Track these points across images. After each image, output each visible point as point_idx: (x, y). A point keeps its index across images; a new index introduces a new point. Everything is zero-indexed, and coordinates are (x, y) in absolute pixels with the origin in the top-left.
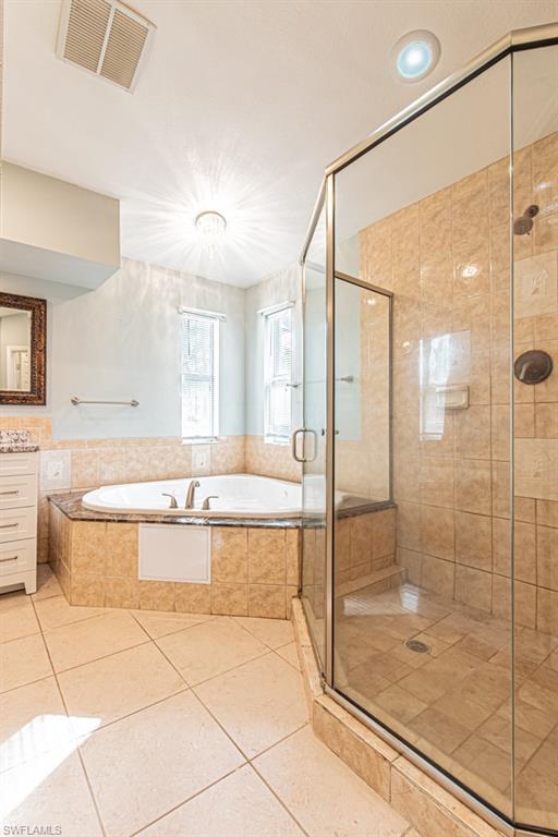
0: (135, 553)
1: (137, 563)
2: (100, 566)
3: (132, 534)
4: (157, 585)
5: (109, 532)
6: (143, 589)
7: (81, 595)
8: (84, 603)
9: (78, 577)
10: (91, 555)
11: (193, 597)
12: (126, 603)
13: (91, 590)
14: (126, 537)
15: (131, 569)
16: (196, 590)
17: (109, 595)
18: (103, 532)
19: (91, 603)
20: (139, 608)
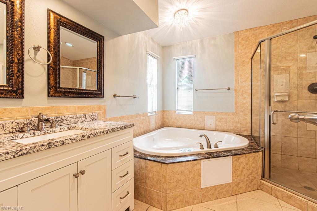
0: (200, 175)
1: (200, 180)
2: (183, 186)
3: (198, 166)
4: (209, 189)
5: (187, 167)
6: (203, 192)
7: (173, 204)
8: (174, 208)
9: (171, 195)
10: (178, 181)
11: (225, 190)
12: (196, 202)
13: (178, 199)
14: (195, 168)
15: (198, 183)
16: (226, 186)
17: (187, 200)
18: (183, 168)
19: (178, 207)
20: (202, 202)
